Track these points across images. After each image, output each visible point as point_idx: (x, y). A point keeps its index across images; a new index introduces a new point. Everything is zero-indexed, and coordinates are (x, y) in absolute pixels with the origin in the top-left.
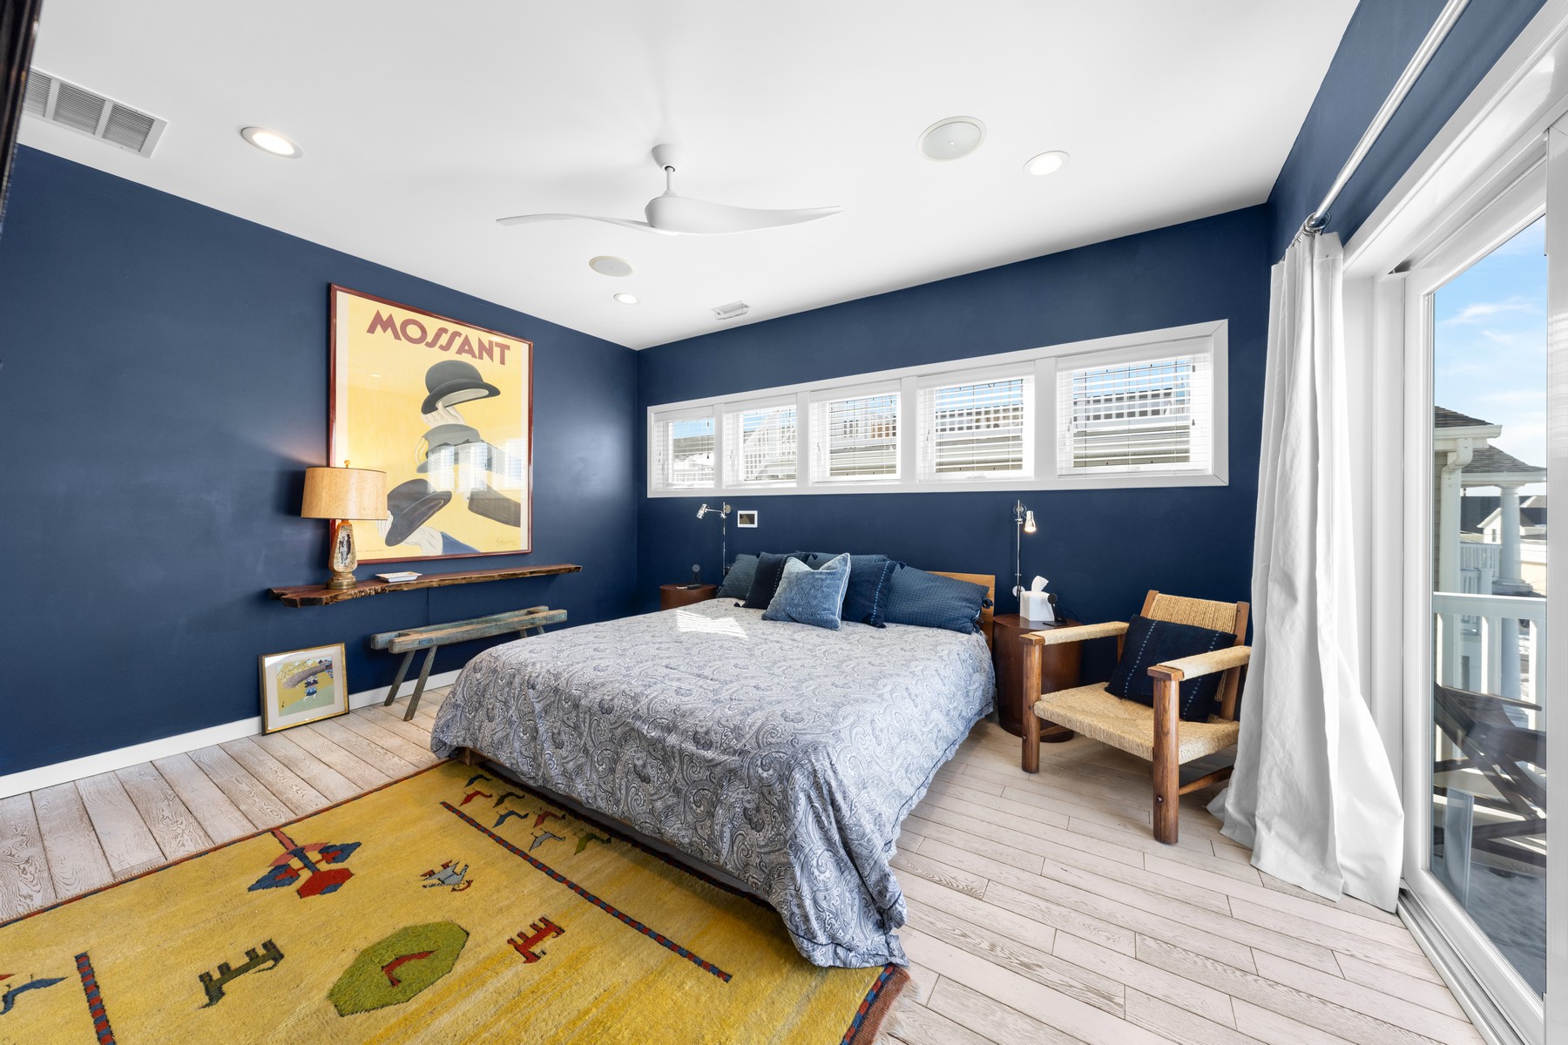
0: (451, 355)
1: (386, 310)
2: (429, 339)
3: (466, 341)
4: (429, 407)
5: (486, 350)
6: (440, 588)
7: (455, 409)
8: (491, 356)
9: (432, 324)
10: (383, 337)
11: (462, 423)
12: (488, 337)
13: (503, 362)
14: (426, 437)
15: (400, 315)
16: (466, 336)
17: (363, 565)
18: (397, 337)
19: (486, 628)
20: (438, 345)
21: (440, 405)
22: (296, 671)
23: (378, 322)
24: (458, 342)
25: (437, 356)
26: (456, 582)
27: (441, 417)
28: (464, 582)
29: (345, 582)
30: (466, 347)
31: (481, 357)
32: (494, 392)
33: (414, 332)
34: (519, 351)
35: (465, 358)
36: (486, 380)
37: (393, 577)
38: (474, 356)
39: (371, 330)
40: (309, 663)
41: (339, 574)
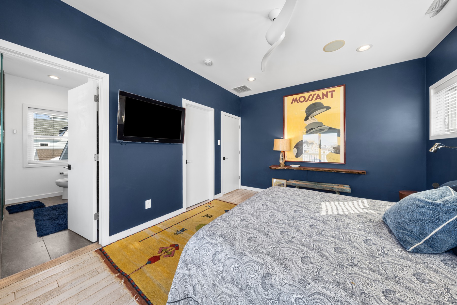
0: (313, 102)
1: (294, 97)
2: (306, 100)
3: (318, 95)
4: (306, 119)
5: (326, 95)
6: (303, 170)
7: (314, 118)
8: (327, 97)
9: (306, 95)
10: (295, 104)
11: (317, 121)
12: (324, 91)
13: (332, 97)
14: (306, 128)
15: (298, 96)
16: (318, 94)
17: (286, 162)
18: (298, 102)
19: (313, 185)
20: (309, 100)
21: (310, 118)
22: (277, 183)
23: (294, 100)
24: (315, 96)
25: (309, 103)
26: (308, 170)
27: (310, 121)
28: (311, 170)
29: (282, 165)
30: (318, 96)
31: (323, 98)
32: (328, 108)
33: (302, 99)
34: (339, 91)
35: (318, 101)
36: (325, 105)
37: (293, 166)
38: (321, 99)
39: (292, 103)
40: (280, 182)
41: (280, 163)
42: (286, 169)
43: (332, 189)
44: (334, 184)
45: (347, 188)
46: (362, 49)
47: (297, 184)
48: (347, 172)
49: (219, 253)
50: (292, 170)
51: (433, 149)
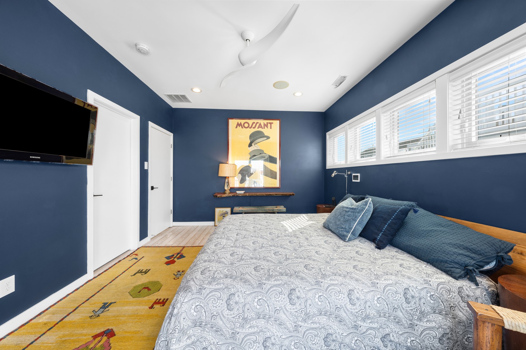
0: (256, 129)
1: (240, 121)
2: (250, 126)
3: (260, 124)
4: (250, 145)
5: (266, 125)
6: (249, 196)
7: (257, 145)
8: (267, 127)
9: (251, 122)
10: (239, 128)
11: (259, 148)
12: (266, 122)
13: (271, 128)
14: (250, 154)
15: (242, 121)
16: (260, 123)
17: (231, 188)
18: (242, 128)
19: (258, 210)
20: (253, 127)
21: (253, 144)
22: (221, 213)
23: (239, 125)
24: (258, 125)
25: (252, 130)
26: (253, 195)
27: (253, 148)
28: (255, 195)
29: (227, 192)
30: (260, 126)
31: (264, 128)
32: (268, 138)
33: (246, 125)
34: (276, 124)
35: (260, 129)
36: (266, 135)
37: (238, 192)
38: (262, 128)
39: (236, 127)
40: (224, 211)
41: (225, 190)
42: (233, 196)
43: (273, 211)
44: (273, 207)
45: (282, 208)
46: (297, 94)
47: (244, 210)
48: (283, 194)
49: (234, 294)
50: (238, 196)
51: (333, 175)
